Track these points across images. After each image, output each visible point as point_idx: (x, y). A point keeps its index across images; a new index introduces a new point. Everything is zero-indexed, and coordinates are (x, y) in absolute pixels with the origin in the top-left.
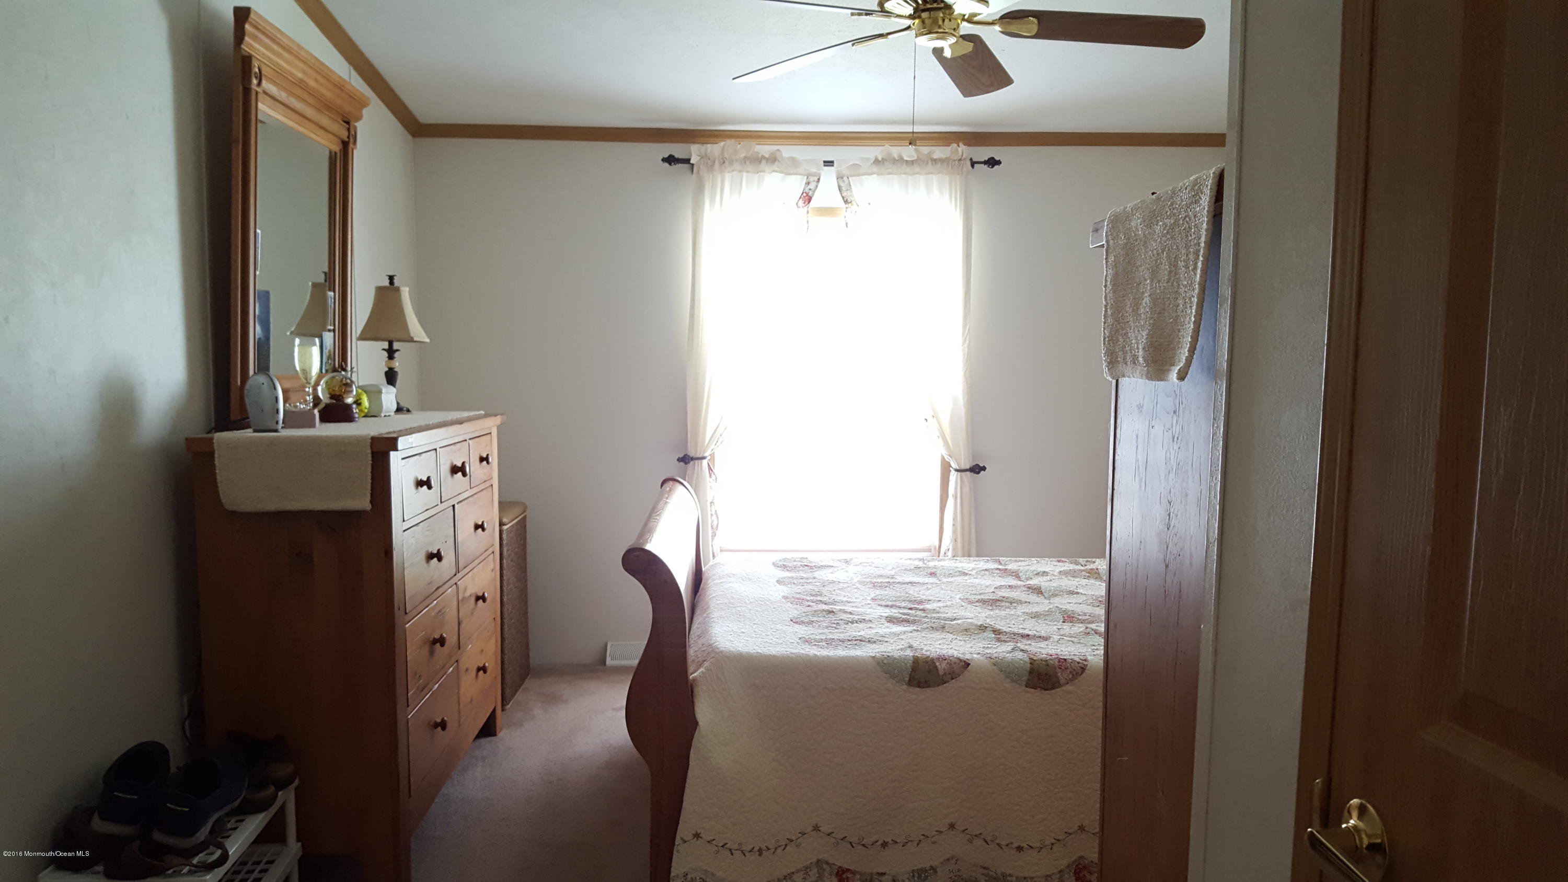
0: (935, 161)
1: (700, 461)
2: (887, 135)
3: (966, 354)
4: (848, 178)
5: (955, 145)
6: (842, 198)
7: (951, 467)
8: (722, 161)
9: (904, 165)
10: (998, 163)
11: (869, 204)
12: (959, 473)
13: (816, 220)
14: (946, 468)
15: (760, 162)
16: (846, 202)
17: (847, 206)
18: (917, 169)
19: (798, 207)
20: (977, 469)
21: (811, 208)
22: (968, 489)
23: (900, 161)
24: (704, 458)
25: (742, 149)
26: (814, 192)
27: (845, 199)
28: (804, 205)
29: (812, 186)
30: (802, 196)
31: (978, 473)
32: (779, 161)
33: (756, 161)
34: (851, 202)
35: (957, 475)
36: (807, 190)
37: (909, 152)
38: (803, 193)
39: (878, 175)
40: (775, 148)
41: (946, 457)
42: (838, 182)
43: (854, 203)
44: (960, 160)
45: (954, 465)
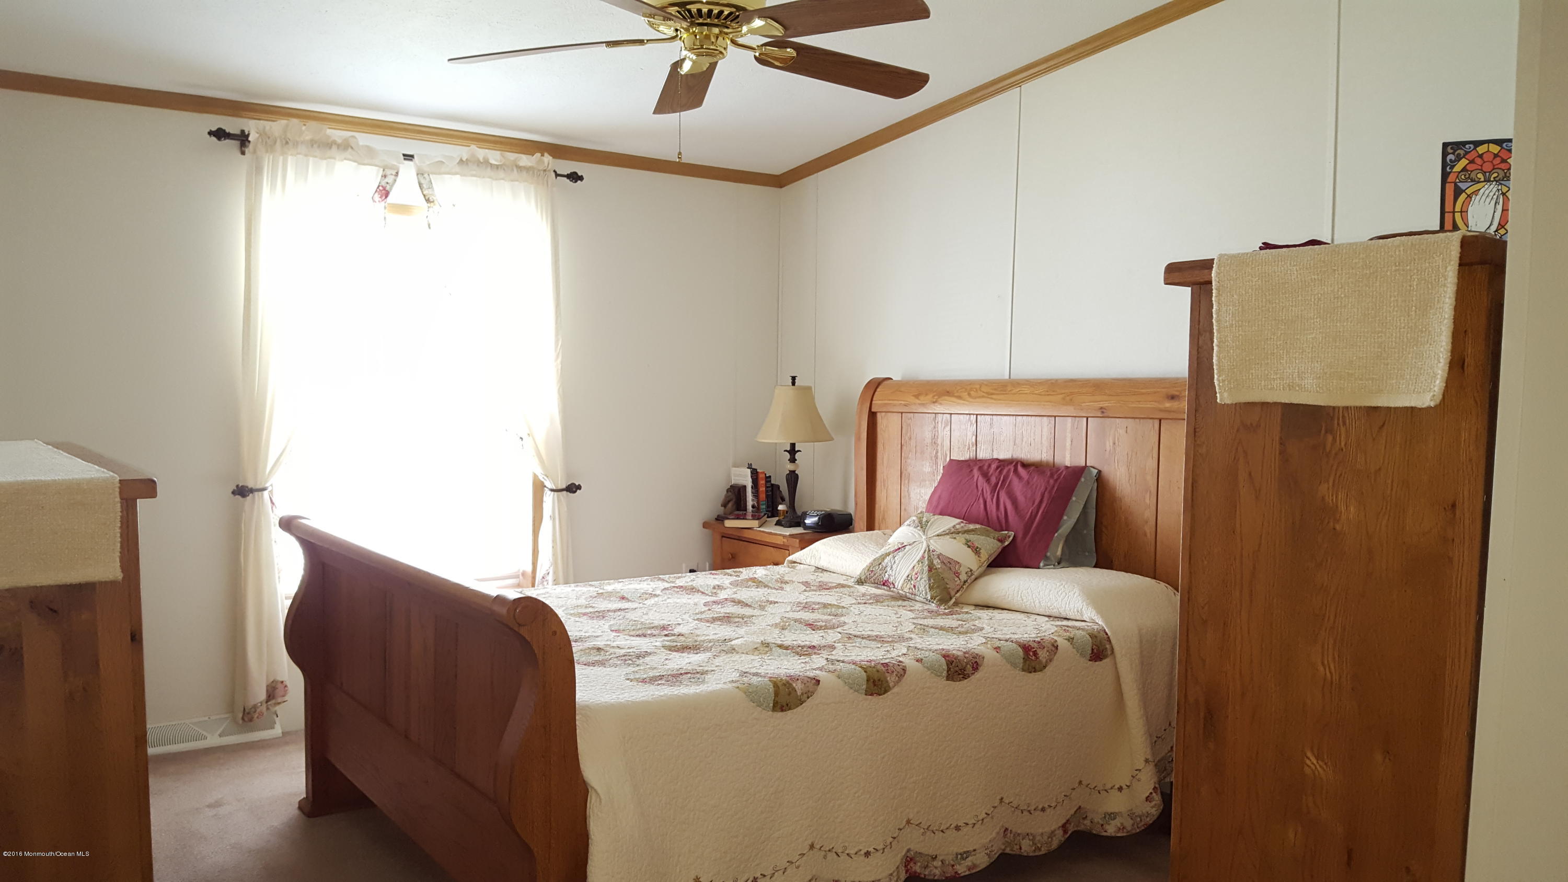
0: (520, 168)
1: (260, 493)
2: (474, 136)
3: (560, 371)
4: (429, 175)
5: (538, 155)
6: (423, 196)
7: (545, 486)
8: (284, 142)
9: (489, 169)
10: (581, 178)
11: (454, 206)
12: (556, 493)
13: (393, 217)
14: (538, 488)
15: (330, 148)
16: (428, 201)
17: (429, 205)
18: (501, 174)
19: (374, 201)
20: (572, 488)
21: (388, 204)
22: (566, 509)
23: (486, 163)
24: (264, 489)
25: (308, 131)
26: (392, 186)
27: (427, 198)
28: (380, 200)
29: (390, 179)
30: (378, 190)
31: (575, 492)
32: (352, 148)
33: (325, 146)
34: (433, 202)
35: (554, 495)
36: (383, 184)
37: (494, 156)
38: (379, 186)
39: (461, 175)
40: (349, 134)
41: (541, 478)
42: (418, 178)
43: (436, 202)
44: (545, 171)
45: (549, 484)
